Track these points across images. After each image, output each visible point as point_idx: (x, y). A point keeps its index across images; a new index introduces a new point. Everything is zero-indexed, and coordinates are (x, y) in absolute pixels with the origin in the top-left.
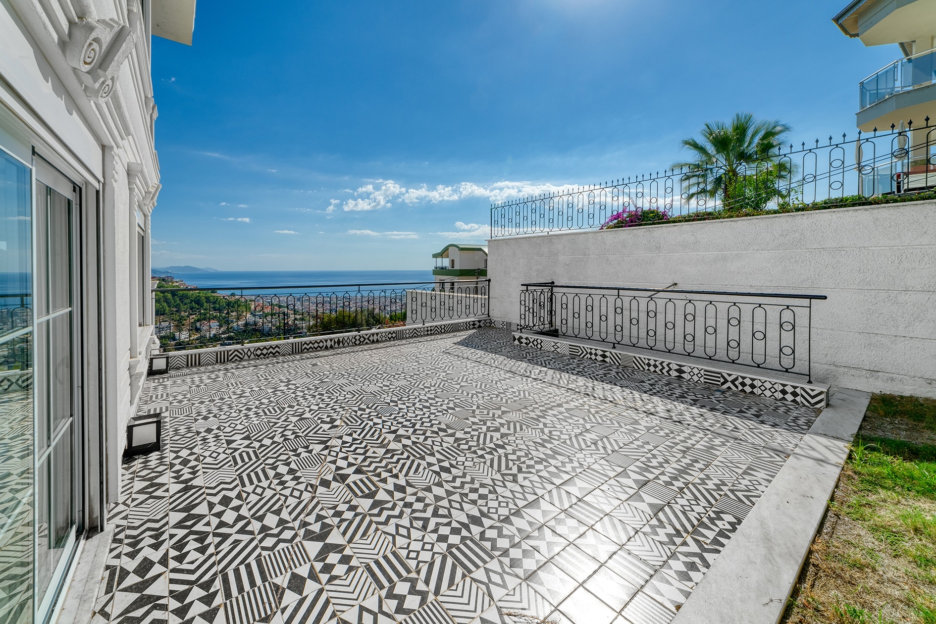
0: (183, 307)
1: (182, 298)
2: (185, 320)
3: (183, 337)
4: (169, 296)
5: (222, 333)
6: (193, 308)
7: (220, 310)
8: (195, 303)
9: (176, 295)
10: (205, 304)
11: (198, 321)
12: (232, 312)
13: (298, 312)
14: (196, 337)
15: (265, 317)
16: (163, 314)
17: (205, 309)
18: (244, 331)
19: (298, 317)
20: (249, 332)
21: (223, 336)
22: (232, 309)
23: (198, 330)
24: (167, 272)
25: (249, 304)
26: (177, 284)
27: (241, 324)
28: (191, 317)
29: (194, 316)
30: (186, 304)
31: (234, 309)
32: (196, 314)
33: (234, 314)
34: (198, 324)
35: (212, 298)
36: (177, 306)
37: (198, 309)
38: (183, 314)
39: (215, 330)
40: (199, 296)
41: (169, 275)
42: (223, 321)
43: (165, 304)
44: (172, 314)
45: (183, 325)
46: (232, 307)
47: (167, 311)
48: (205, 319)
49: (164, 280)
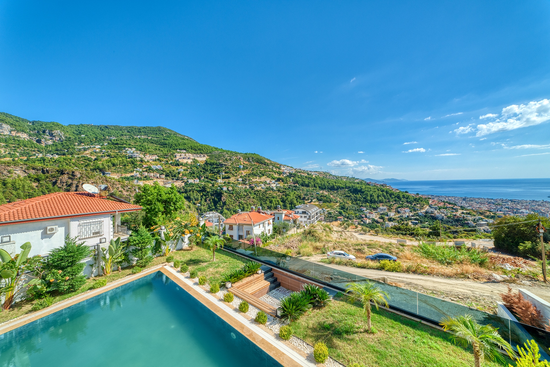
0: (391, 200)
1: (391, 195)
2: (392, 206)
3: (392, 215)
4: (385, 194)
5: (412, 216)
6: (396, 200)
7: (410, 203)
8: (397, 198)
9: (388, 193)
10: (402, 199)
11: (399, 207)
12: (417, 204)
13: (464, 208)
14: (398, 216)
15: (439, 209)
16: (382, 203)
17: (402, 202)
18: (425, 216)
19: (465, 211)
20: (428, 217)
21: (412, 217)
22: (417, 202)
23: (399, 212)
24: (383, 182)
25: (428, 200)
26: (388, 188)
27: (423, 212)
28: (395, 205)
29: (397, 205)
30: (392, 198)
31: (419, 203)
32: (397, 204)
33: (418, 205)
34: (399, 209)
35: (405, 196)
36: (388, 199)
37: (399, 201)
38: (391, 203)
39: (408, 214)
40: (399, 194)
41: (384, 183)
42: (412, 209)
43: (383, 198)
44: (386, 203)
45: (392, 209)
46: (417, 201)
47: (384, 201)
48: (402, 207)
49: (382, 186)
